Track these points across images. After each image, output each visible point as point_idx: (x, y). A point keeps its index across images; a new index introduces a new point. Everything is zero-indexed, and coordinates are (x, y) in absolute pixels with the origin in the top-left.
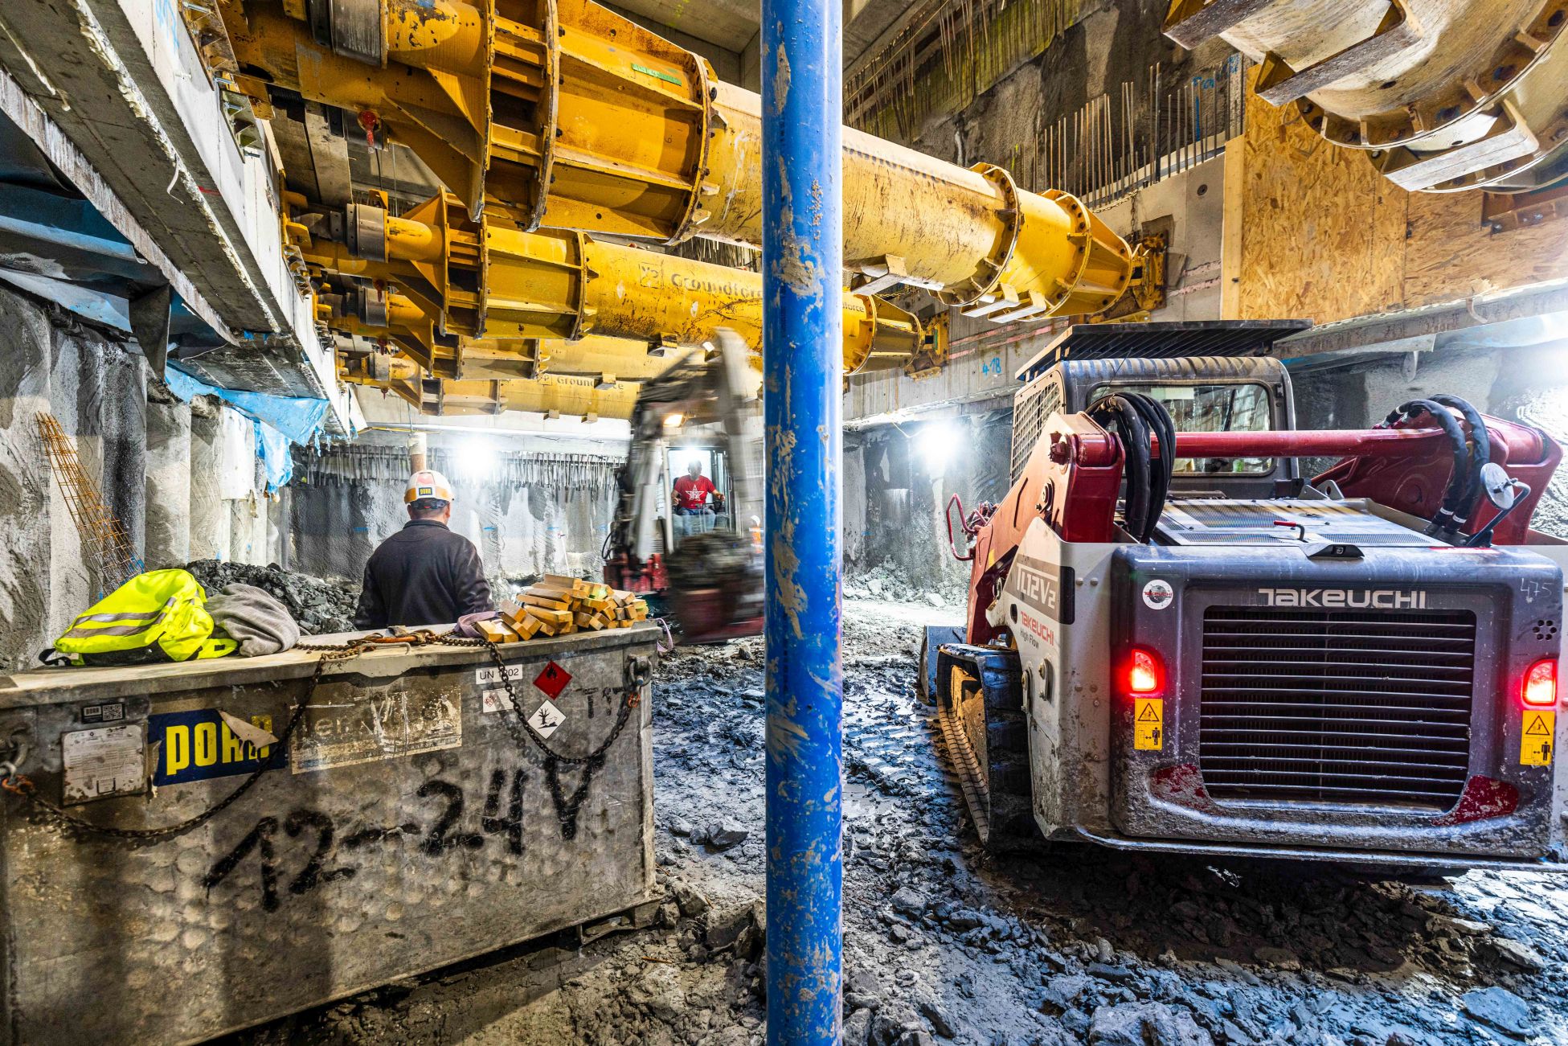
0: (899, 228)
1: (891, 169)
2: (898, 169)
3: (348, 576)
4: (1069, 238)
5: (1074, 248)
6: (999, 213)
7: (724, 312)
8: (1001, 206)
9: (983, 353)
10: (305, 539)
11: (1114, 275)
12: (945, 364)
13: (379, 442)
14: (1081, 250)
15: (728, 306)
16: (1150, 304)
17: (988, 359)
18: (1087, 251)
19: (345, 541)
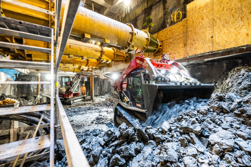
0: (84, 53)
1: (82, 46)
2: (83, 46)
3: (27, 95)
4: (113, 54)
5: (114, 55)
6: (101, 51)
7: (74, 60)
8: (101, 50)
9: (115, 65)
10: (19, 89)
11: (123, 58)
12: (111, 66)
13: (33, 74)
14: (115, 55)
15: (74, 59)
16: (129, 61)
17: (116, 66)
18: (116, 55)
19: (27, 89)
